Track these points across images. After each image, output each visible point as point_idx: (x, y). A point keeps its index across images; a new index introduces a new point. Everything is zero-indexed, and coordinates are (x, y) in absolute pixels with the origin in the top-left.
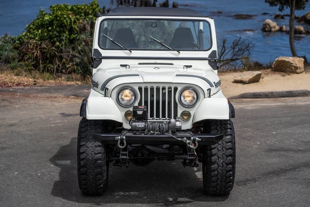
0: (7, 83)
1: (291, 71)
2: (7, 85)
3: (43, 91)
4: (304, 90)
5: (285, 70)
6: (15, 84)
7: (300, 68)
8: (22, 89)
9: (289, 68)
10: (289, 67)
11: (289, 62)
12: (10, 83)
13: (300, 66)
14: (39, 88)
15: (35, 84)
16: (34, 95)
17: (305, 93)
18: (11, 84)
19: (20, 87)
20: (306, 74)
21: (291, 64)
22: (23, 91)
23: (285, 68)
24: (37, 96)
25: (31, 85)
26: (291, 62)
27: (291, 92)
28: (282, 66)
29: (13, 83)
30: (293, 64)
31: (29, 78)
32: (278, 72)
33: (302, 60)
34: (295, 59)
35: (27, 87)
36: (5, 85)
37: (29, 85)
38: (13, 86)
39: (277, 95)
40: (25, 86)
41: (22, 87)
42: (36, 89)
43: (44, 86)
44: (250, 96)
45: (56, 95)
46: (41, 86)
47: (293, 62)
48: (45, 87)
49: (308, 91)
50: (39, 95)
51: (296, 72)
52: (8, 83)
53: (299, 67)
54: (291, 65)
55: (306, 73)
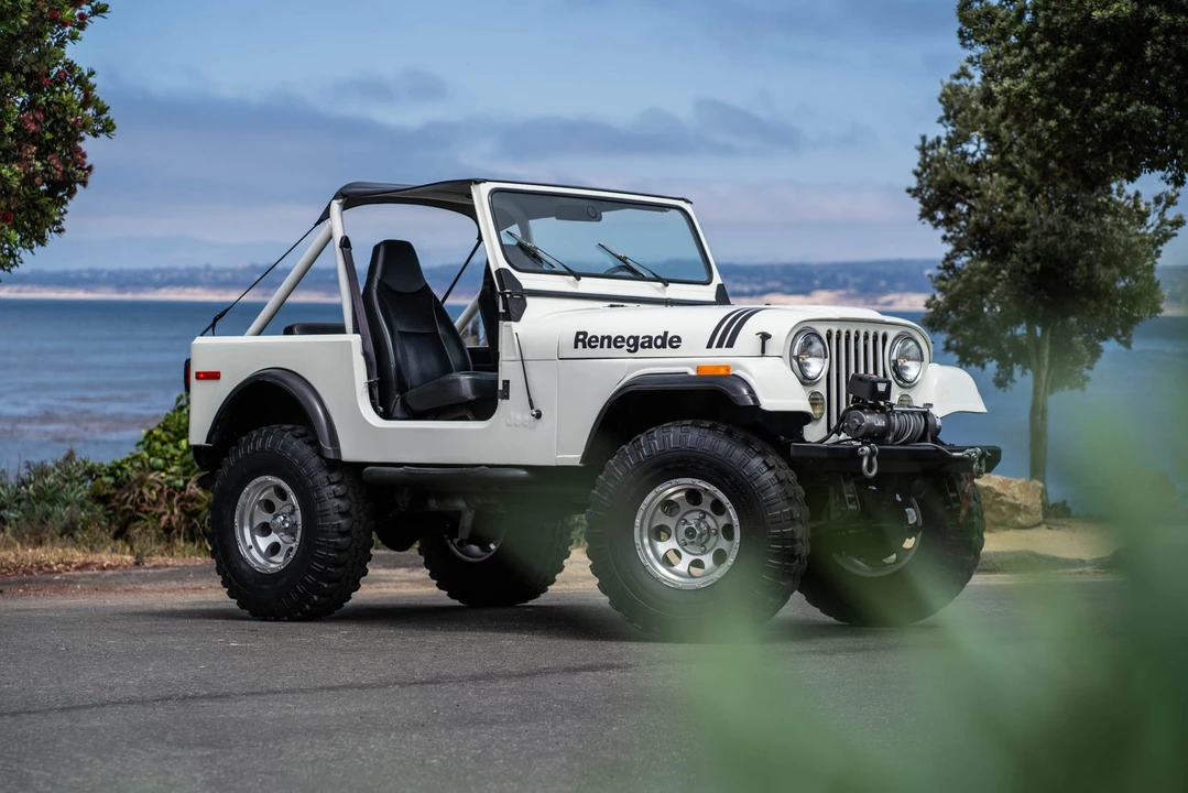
0: (46, 566)
1: (996, 520)
2: (47, 569)
3: (160, 578)
6: (73, 566)
7: (1026, 509)
8: (93, 576)
9: (992, 511)
10: (990, 505)
11: (988, 488)
12: (57, 564)
13: (1028, 504)
14: (150, 571)
15: (137, 564)
16: (130, 587)
17: (1024, 558)
18: (60, 566)
19: (90, 572)
20: (1047, 531)
21: (998, 495)
22: (96, 580)
24: (140, 589)
25: (125, 567)
26: (997, 488)
29: (70, 564)
30: (1005, 496)
31: (124, 553)
33: (1034, 486)
34: (1010, 482)
35: (110, 572)
36: (40, 569)
37: (119, 565)
38: (67, 570)
40: (104, 569)
41: (96, 572)
42: (138, 575)
43: (167, 566)
45: (198, 585)
46: (155, 567)
47: (1002, 491)
48: (167, 570)
50: (145, 586)
51: (1014, 522)
52: (52, 563)
53: (1026, 507)
54: (998, 499)
55: (1049, 528)
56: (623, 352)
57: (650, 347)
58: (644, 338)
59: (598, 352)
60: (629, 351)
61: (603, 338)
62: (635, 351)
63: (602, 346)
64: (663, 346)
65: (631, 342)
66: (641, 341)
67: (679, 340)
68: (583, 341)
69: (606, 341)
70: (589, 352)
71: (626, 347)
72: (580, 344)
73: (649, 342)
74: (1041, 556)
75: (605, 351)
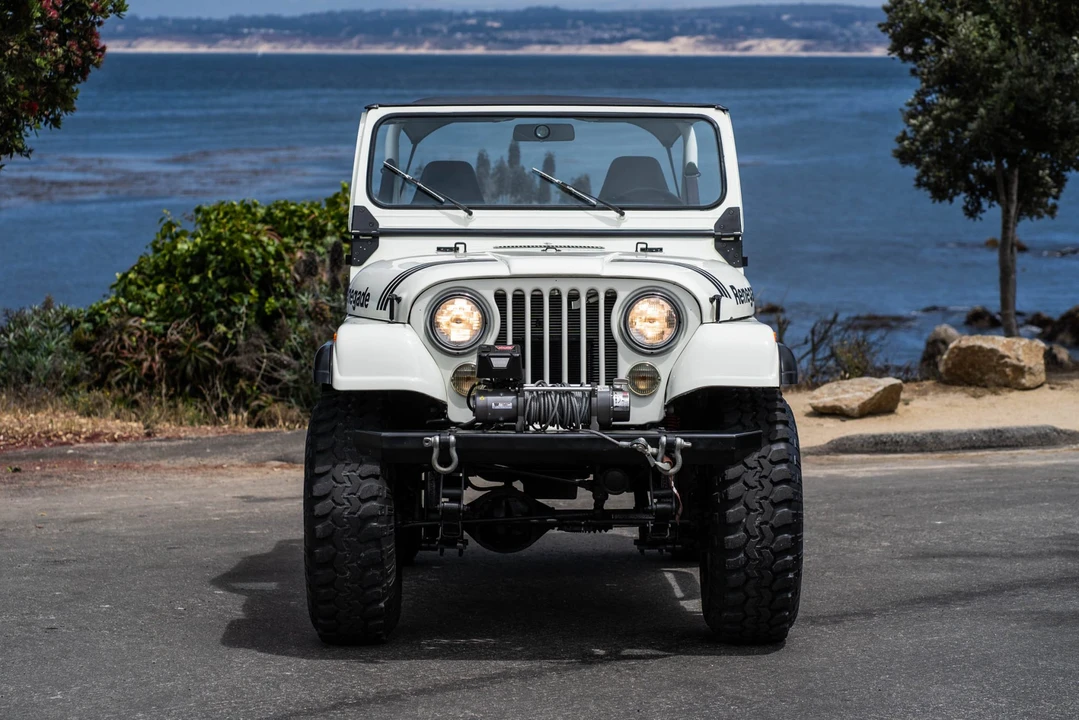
0: (55, 436)
1: (1001, 381)
2: (55, 439)
3: (175, 453)
4: (1043, 427)
5: (981, 380)
6: (83, 436)
7: (1031, 371)
8: (106, 449)
9: (996, 372)
10: (995, 367)
11: (993, 351)
12: (66, 434)
13: (1032, 365)
14: (164, 444)
15: (148, 435)
16: (148, 463)
17: (1046, 434)
18: (69, 436)
19: (102, 445)
20: (1051, 391)
21: (1003, 357)
22: (111, 454)
23: (983, 374)
24: (159, 466)
25: (137, 439)
26: (1002, 350)
27: (999, 431)
28: (972, 365)
29: (78, 434)
30: (1008, 357)
31: (131, 421)
32: (959, 385)
33: (1037, 346)
34: (1014, 343)
35: (123, 445)
36: (49, 439)
37: (130, 436)
38: (78, 442)
39: (954, 443)
40: (115, 440)
41: (108, 444)
42: (153, 448)
43: (180, 438)
44: (863, 446)
45: (219, 462)
46: (168, 439)
47: (1007, 353)
48: (181, 442)
49: (1055, 430)
50: (164, 463)
51: (1019, 384)
52: (61, 433)
53: (1030, 368)
54: (1003, 361)
55: (1052, 388)
74: (1061, 431)
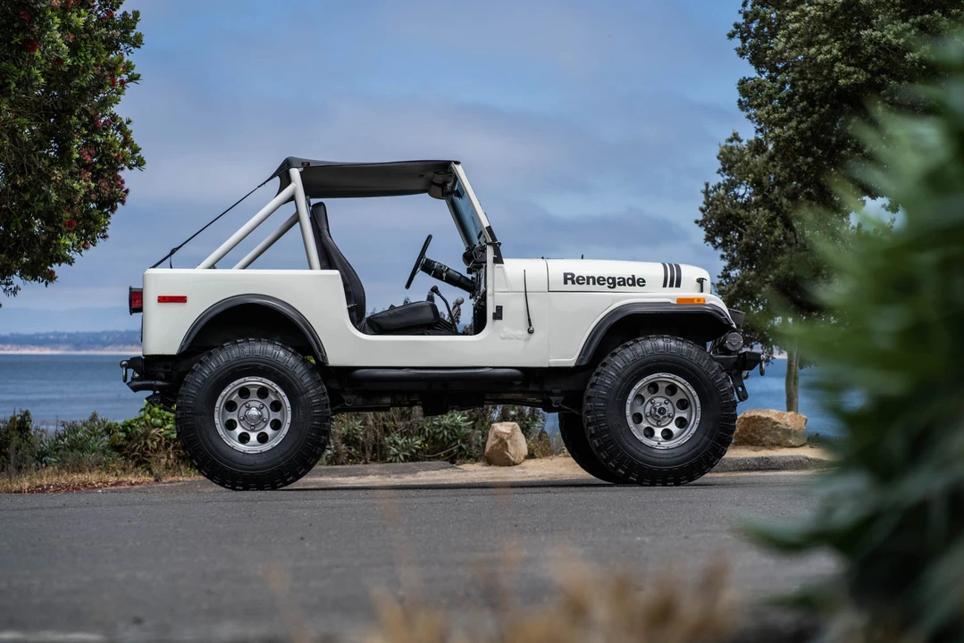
4: (798, 456)
5: (760, 441)
9: (771, 435)
10: (770, 431)
11: (768, 419)
13: (797, 429)
17: (800, 461)
20: (811, 449)
21: (775, 423)
23: (761, 437)
26: (775, 418)
27: (766, 458)
28: (754, 431)
30: (780, 424)
32: (744, 445)
34: (784, 414)
39: (733, 467)
47: (778, 421)
49: (807, 458)
51: (787, 443)
53: (795, 431)
54: (775, 427)
56: (605, 287)
57: (624, 285)
58: (619, 278)
59: (585, 287)
60: (609, 287)
61: (588, 278)
62: (614, 287)
63: (588, 283)
64: (633, 284)
65: (611, 281)
66: (617, 281)
67: (644, 281)
68: (572, 279)
69: (591, 280)
70: (577, 287)
71: (607, 284)
72: (569, 282)
73: (623, 282)
74: (811, 459)
75: (591, 287)
